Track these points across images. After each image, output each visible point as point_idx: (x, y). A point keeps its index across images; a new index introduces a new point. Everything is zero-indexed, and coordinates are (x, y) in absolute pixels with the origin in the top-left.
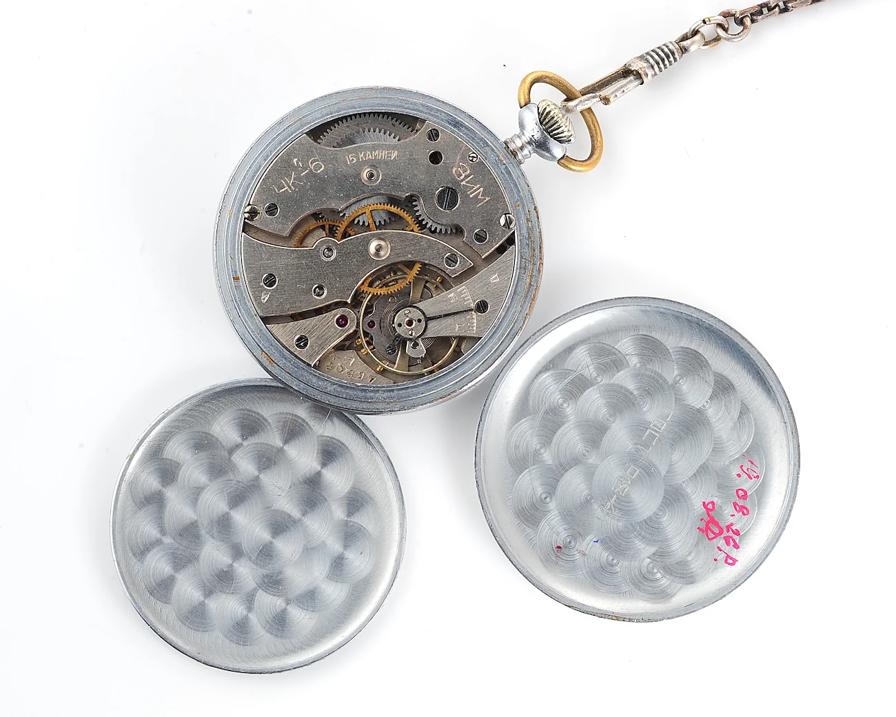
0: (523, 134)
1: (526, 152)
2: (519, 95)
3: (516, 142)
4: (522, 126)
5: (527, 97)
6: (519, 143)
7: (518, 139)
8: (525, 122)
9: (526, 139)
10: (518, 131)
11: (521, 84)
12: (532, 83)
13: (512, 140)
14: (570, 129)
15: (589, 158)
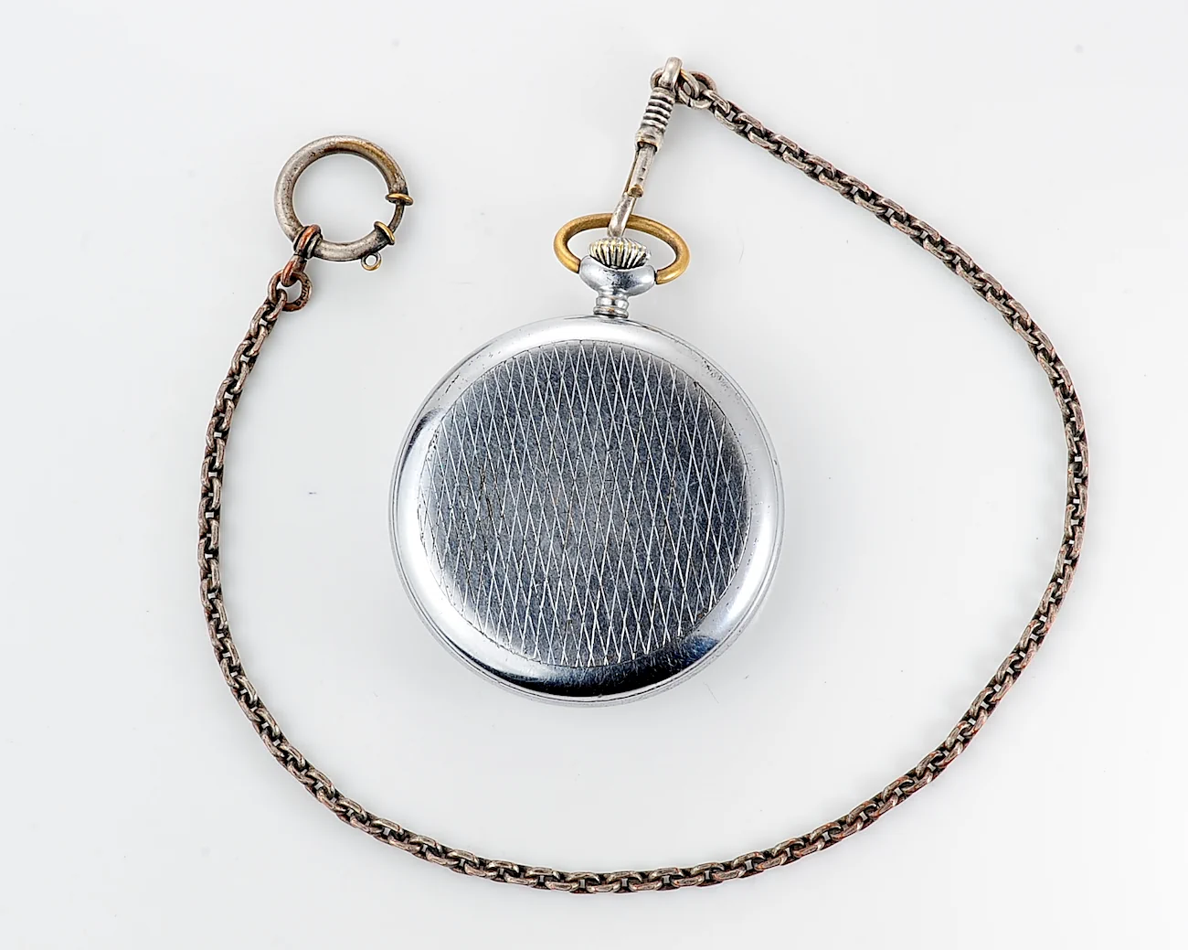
0: (603, 291)
1: (620, 304)
2: (566, 265)
3: (605, 304)
4: (594, 286)
5: (573, 259)
6: (607, 302)
7: (603, 299)
8: (594, 280)
9: (609, 293)
10: (596, 294)
11: (558, 255)
12: (566, 244)
13: (600, 306)
14: (640, 247)
15: (677, 253)
